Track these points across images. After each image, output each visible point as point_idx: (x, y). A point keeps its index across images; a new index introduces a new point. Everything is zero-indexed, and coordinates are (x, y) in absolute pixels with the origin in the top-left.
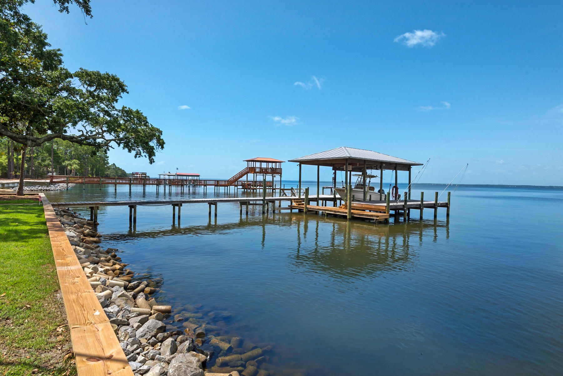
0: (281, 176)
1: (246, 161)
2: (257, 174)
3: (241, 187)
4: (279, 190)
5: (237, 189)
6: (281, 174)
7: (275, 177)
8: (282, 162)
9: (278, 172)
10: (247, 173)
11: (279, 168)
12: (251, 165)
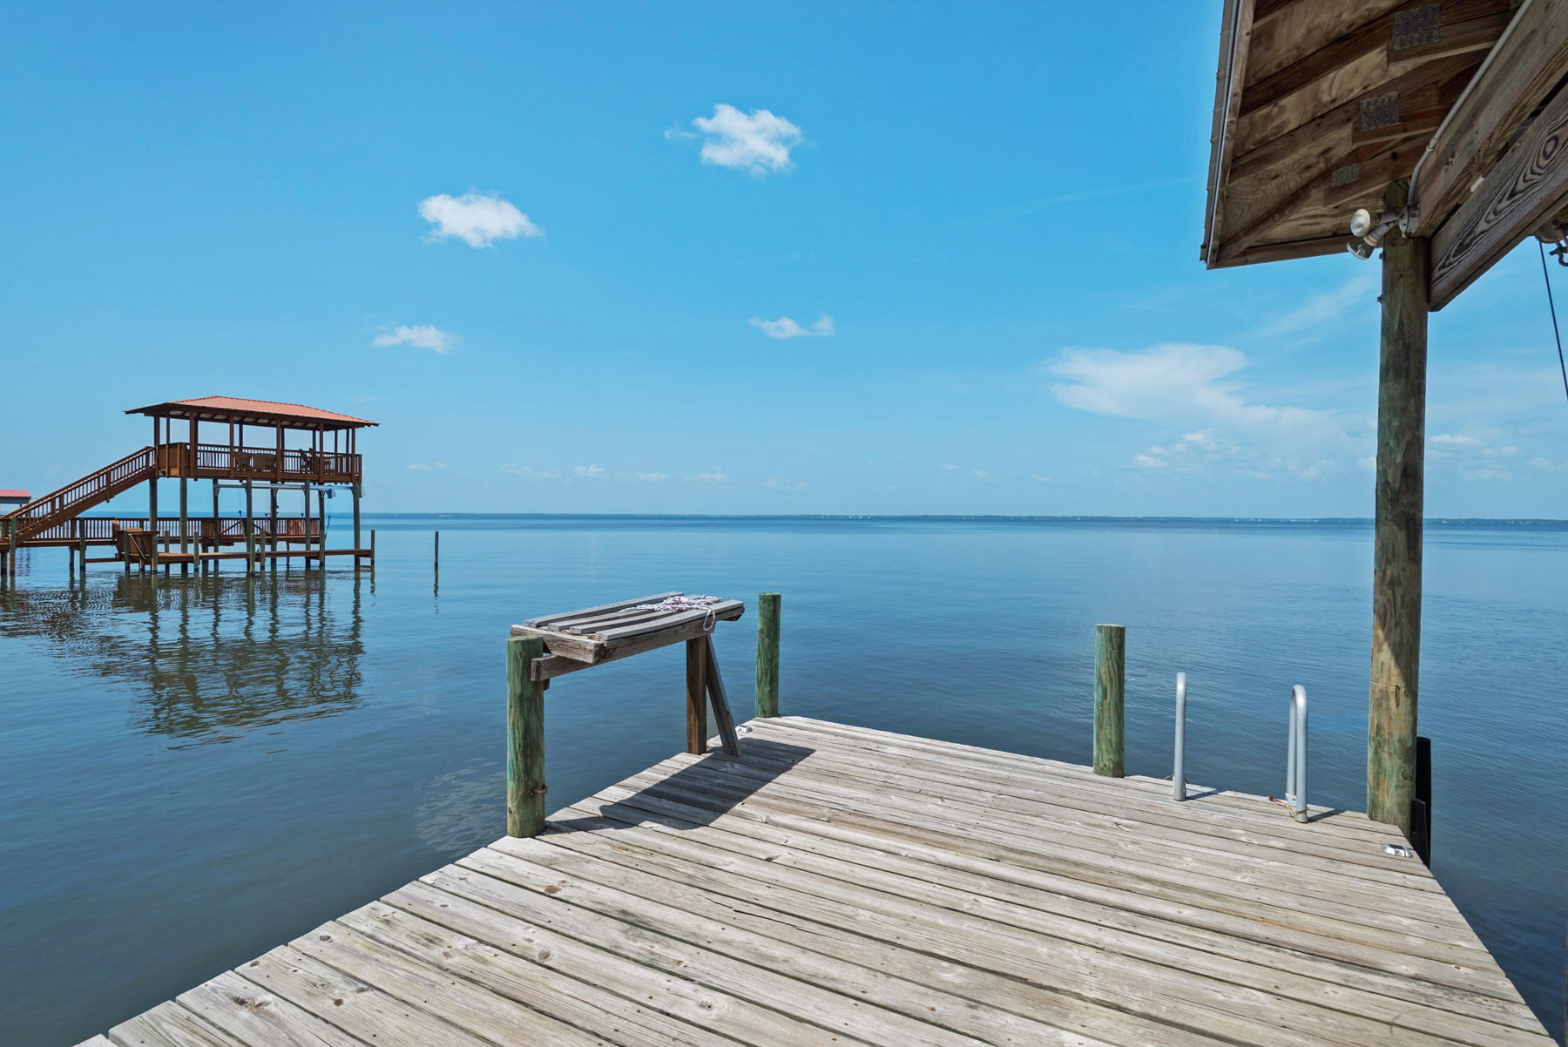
0: (357, 494)
1: (147, 411)
2: (220, 482)
3: (111, 551)
4: (352, 557)
5: (84, 561)
6: (358, 480)
7: (330, 497)
8: (362, 425)
9: (344, 471)
10: (151, 475)
11: (347, 455)
12: (179, 431)
